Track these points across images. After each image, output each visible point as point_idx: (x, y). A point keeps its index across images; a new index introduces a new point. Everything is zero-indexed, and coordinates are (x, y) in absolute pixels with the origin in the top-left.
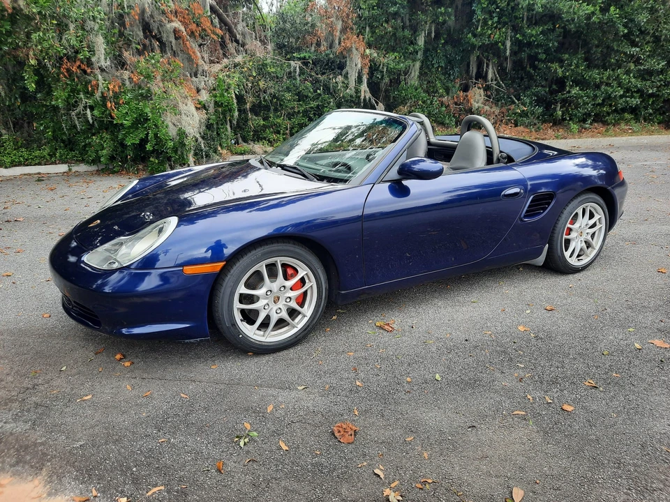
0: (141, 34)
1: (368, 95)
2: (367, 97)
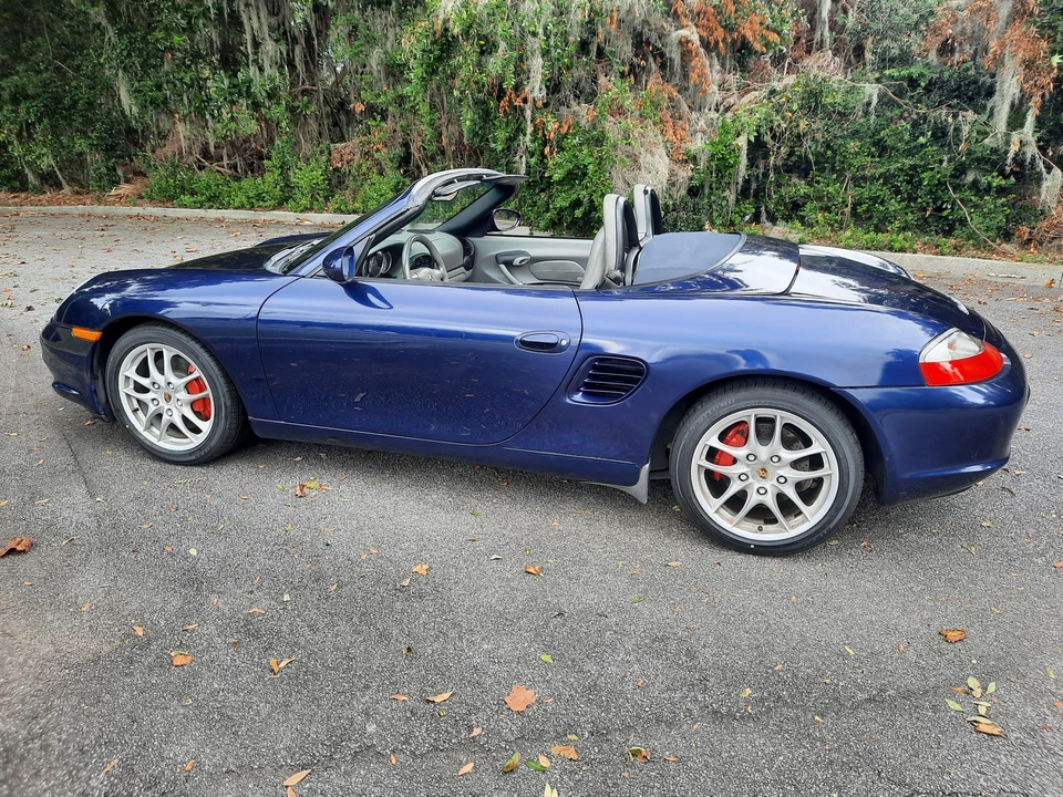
0: (627, 50)
1: (1032, 150)
2: (1029, 156)
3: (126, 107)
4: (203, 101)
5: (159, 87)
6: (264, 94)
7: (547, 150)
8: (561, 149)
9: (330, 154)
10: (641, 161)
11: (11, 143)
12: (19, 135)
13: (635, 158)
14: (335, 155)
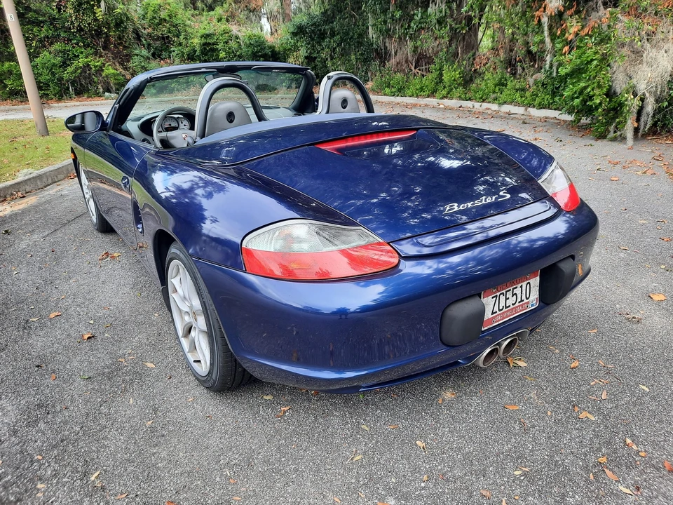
3: (371, 36)
4: (406, 29)
5: (385, 22)
6: (435, 21)
7: (566, 49)
8: (578, 47)
9: (474, 59)
10: (644, 55)
11: (327, 59)
12: (331, 55)
13: (638, 53)
14: (477, 60)
